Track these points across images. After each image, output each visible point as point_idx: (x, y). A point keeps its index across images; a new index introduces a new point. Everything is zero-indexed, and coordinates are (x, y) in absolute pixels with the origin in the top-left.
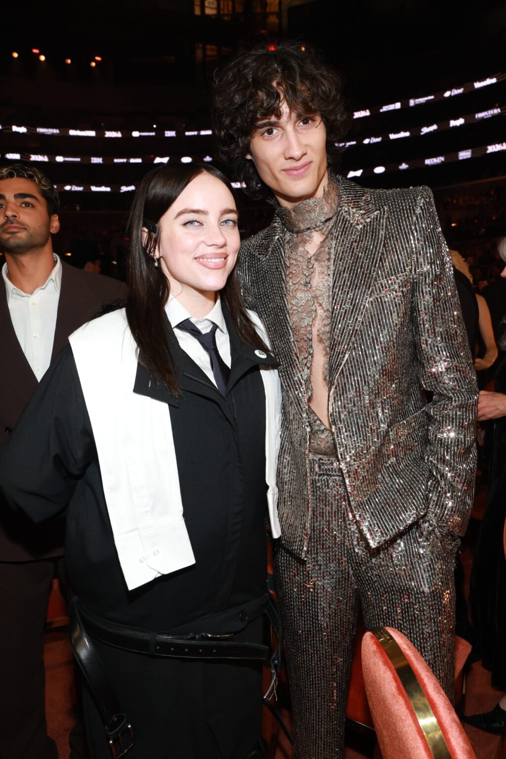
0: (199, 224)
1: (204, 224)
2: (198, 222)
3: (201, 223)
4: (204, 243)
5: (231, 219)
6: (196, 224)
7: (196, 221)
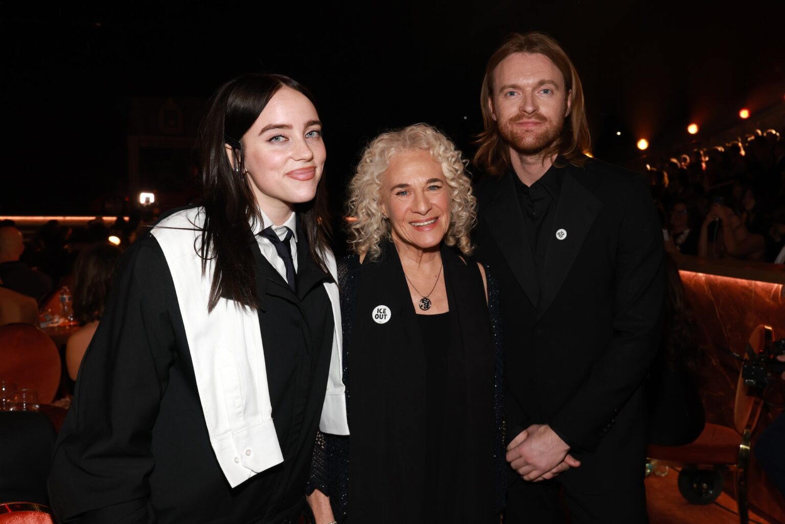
0: (284, 139)
1: (290, 138)
2: (283, 137)
3: (286, 138)
4: (292, 158)
5: (316, 130)
6: (282, 139)
7: (281, 136)
